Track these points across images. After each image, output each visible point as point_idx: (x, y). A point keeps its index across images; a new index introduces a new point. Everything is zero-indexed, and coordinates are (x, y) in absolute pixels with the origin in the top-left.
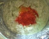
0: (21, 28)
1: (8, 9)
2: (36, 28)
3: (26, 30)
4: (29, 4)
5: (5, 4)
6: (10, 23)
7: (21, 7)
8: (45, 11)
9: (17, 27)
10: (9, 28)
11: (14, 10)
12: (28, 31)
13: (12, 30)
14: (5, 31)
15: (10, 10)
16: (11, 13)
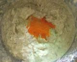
0: (30, 53)
1: (10, 22)
2: (53, 52)
3: (37, 55)
4: (43, 13)
5: (4, 13)
6: (12, 44)
7: (30, 18)
8: (68, 26)
9: (22, 51)
10: (10, 51)
11: (19, 24)
12: (40, 57)
13: (15, 56)
14: (4, 58)
15: (13, 22)
16: (14, 28)
